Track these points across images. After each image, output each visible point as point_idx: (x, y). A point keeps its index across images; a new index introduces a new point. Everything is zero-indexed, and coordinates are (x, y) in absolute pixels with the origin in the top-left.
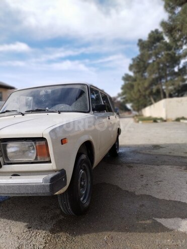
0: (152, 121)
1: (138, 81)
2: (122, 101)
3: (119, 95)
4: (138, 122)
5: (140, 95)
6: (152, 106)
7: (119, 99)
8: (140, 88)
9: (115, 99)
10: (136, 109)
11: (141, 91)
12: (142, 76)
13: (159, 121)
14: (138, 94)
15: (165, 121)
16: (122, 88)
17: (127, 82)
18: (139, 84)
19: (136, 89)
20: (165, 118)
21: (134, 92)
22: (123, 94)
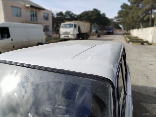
0: (140, 43)
1: (133, 10)
2: (117, 22)
3: (116, 18)
4: (129, 42)
5: (133, 21)
6: (140, 30)
7: (115, 20)
8: (134, 15)
9: (112, 20)
10: (126, 29)
11: (134, 18)
12: (138, 6)
13: (145, 44)
14: (131, 20)
15: (151, 44)
16: (118, 13)
17: (124, 10)
18: (133, 13)
19: (130, 15)
20: (150, 42)
21: (128, 18)
22: (119, 17)
